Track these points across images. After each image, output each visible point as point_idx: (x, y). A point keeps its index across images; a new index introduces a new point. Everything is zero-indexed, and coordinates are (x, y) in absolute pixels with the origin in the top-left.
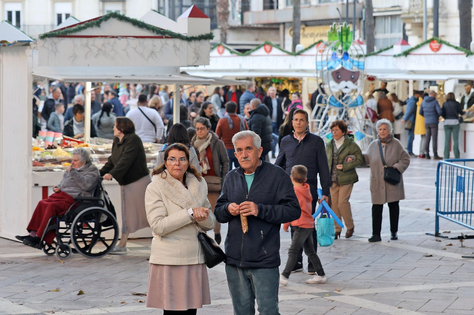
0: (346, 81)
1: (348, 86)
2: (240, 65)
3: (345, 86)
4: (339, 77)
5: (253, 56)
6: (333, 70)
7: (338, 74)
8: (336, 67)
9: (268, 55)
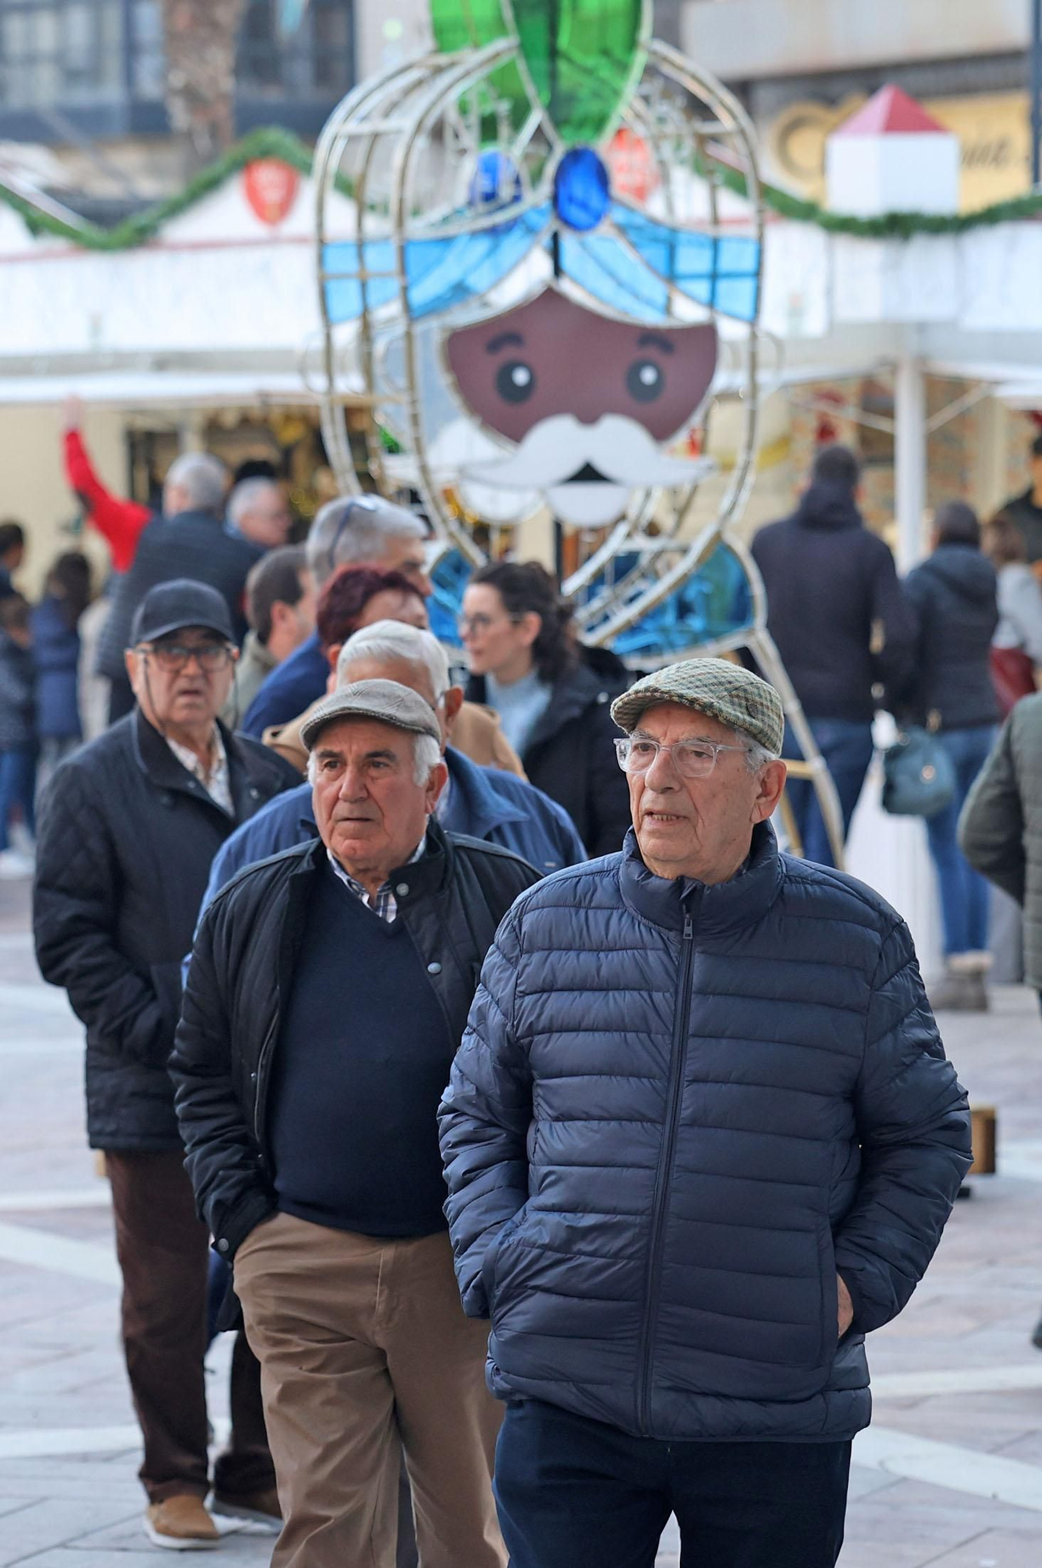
0: (588, 418)
1: (603, 465)
2: (96, 326)
3: (573, 466)
4: (521, 377)
5: (176, 248)
6: (466, 316)
7: (509, 353)
8: (497, 283)
9: (273, 241)
